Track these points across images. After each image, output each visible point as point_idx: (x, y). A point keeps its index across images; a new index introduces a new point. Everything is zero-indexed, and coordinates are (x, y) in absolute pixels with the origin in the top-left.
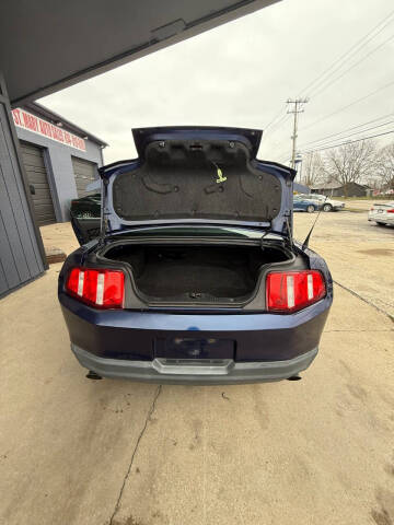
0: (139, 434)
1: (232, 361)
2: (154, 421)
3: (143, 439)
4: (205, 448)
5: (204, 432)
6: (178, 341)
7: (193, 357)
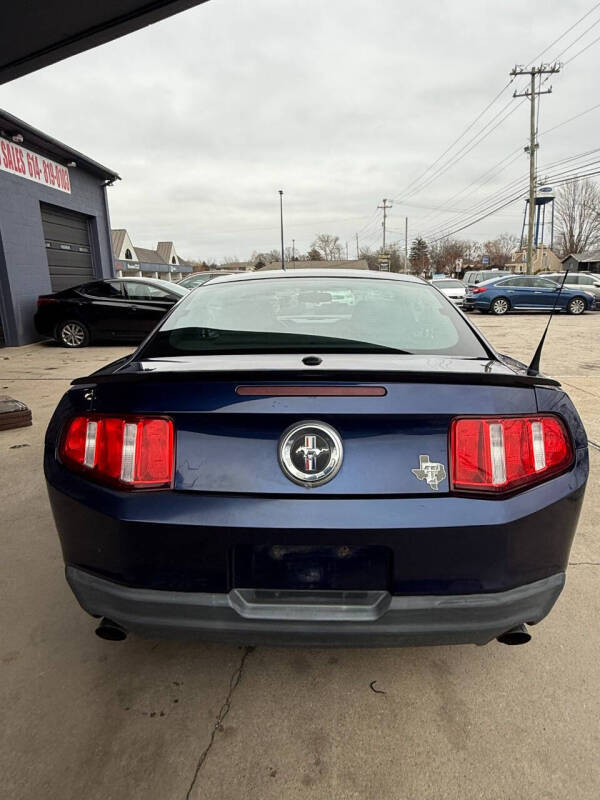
0: (199, 754)
1: (384, 593)
2: (229, 733)
3: (208, 766)
4: (334, 782)
5: (333, 754)
6: (278, 553)
7: (306, 586)
